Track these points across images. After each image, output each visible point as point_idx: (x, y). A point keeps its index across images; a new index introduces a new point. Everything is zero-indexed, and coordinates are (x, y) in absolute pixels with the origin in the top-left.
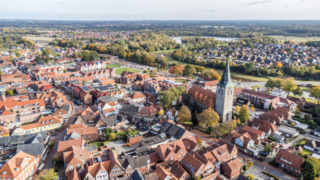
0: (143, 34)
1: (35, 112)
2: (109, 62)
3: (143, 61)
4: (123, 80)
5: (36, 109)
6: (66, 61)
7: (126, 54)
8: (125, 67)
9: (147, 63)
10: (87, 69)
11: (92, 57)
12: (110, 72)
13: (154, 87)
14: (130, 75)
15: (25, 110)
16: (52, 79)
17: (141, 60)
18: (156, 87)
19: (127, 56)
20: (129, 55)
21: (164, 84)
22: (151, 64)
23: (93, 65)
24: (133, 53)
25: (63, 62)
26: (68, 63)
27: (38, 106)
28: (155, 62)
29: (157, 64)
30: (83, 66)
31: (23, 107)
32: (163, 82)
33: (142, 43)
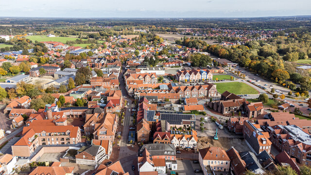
0: (291, 33)
1: (63, 143)
2: (222, 71)
3: (270, 75)
4: (218, 106)
5: (65, 140)
6: (174, 65)
7: (250, 61)
8: (239, 80)
9: (275, 78)
10: (187, 78)
11: (203, 62)
12: (208, 89)
13: (258, 139)
14: (232, 101)
15: (53, 139)
16: (134, 89)
17: (267, 74)
18: (262, 141)
19: (250, 64)
20: (253, 64)
21: (283, 136)
22: (281, 82)
23: (195, 74)
24: (259, 62)
25: (171, 65)
26: (175, 67)
27: (68, 137)
28: (290, 80)
29: (291, 83)
30: (182, 75)
31: (50, 135)
32: (283, 132)
33: (283, 46)
